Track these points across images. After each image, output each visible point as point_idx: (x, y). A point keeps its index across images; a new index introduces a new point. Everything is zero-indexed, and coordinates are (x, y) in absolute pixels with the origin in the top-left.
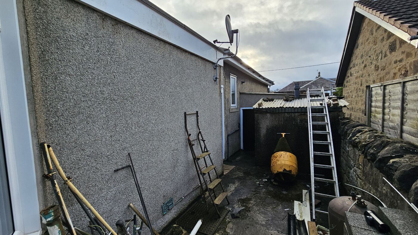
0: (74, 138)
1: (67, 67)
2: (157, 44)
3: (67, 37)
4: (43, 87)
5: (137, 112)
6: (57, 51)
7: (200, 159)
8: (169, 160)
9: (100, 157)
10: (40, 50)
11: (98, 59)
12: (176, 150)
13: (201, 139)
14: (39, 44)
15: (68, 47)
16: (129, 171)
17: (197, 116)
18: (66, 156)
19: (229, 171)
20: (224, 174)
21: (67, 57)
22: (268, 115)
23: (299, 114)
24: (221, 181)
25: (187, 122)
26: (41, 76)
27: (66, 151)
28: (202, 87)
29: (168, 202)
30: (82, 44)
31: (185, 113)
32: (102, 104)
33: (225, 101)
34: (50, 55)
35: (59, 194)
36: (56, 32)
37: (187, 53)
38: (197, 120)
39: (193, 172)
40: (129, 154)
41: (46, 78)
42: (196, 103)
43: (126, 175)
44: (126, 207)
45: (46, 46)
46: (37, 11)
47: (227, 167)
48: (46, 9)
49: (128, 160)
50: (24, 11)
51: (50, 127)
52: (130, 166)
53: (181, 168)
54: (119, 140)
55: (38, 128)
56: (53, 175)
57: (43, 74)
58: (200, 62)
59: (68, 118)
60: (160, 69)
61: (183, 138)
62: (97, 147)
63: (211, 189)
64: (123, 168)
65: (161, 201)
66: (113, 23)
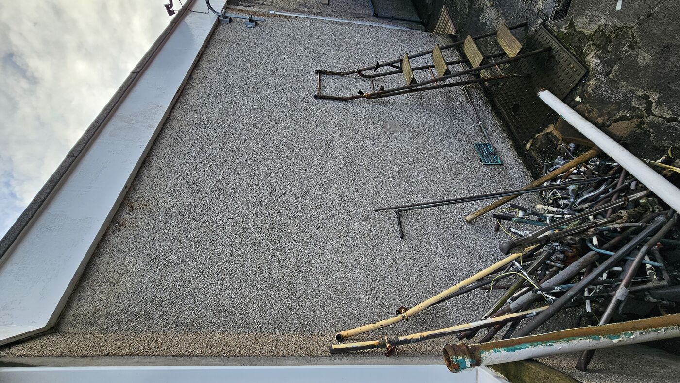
0: (332, 295)
1: (207, 292)
2: (171, 133)
3: (152, 287)
4: (239, 332)
5: (301, 188)
6: (177, 305)
7: (414, 78)
8: (402, 141)
9: (373, 259)
10: (175, 329)
11: (196, 242)
12: (385, 124)
13: (373, 70)
14: (165, 330)
15: (171, 288)
16: (405, 215)
17: (326, 73)
18: (362, 310)
19: (450, 22)
20: (453, 33)
21: (189, 291)
24: (471, 35)
25: (334, 95)
26: (219, 332)
27: (353, 308)
28: (267, 54)
29: (481, 152)
30: (167, 265)
31: (316, 97)
32: (279, 244)
33: (303, 13)
34: (183, 317)
35: (425, 336)
36: (143, 304)
37: (194, 77)
38: (332, 74)
39: (434, 97)
40: (376, 211)
41: (224, 325)
42: (299, 73)
43: (413, 220)
44: (469, 227)
45: (167, 320)
46: (105, 327)
47: (440, 26)
48: (102, 314)
49: (388, 213)
50: (91, 357)
51: (308, 327)
52: (399, 211)
53: (422, 121)
54: (349, 224)
55: (303, 355)
56: (389, 342)
57: (216, 329)
58: (214, 52)
59: (295, 300)
60: (222, 134)
61: (364, 109)
62: (354, 261)
63: (483, 60)
64: (400, 223)
65: (476, 165)
66: (128, 209)
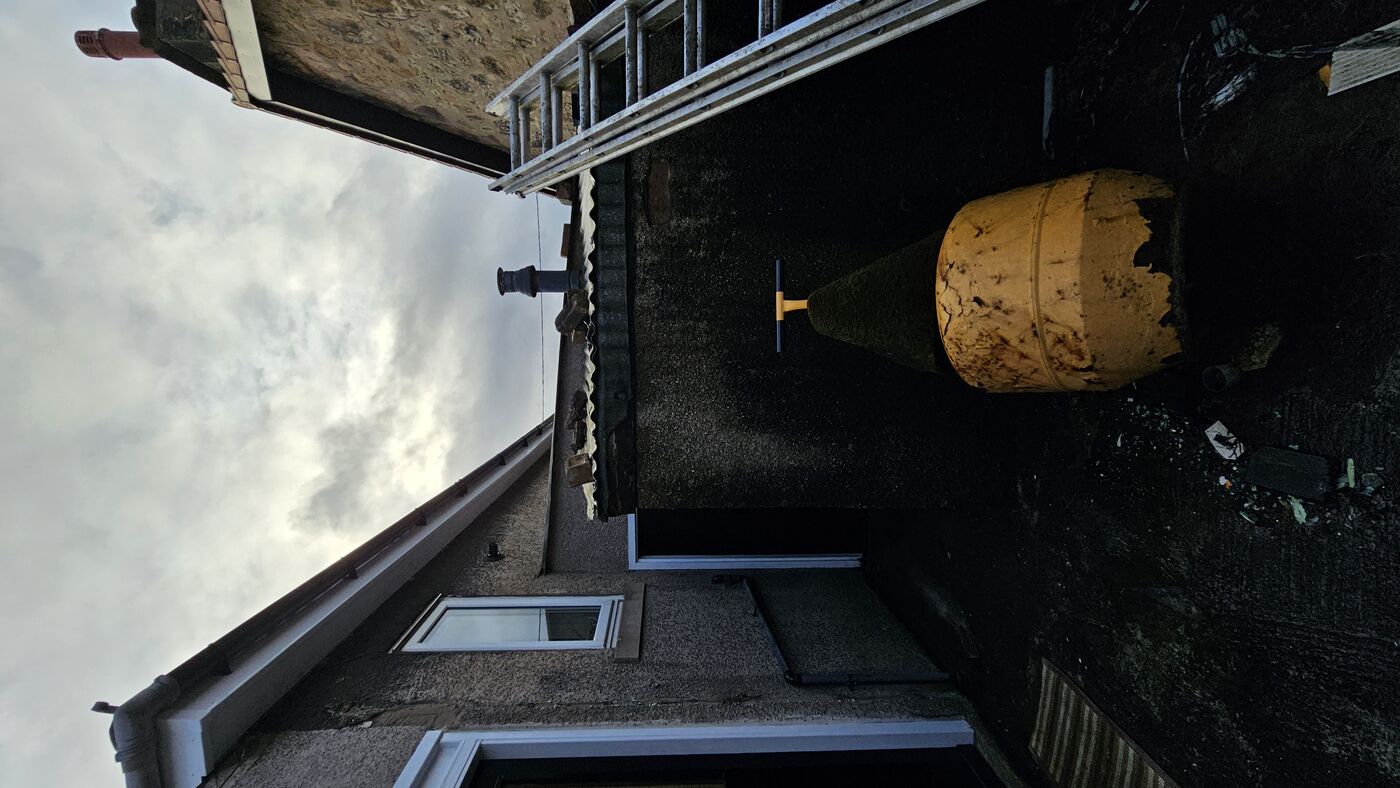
22: (649, 415)
23: (641, 220)
